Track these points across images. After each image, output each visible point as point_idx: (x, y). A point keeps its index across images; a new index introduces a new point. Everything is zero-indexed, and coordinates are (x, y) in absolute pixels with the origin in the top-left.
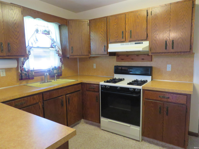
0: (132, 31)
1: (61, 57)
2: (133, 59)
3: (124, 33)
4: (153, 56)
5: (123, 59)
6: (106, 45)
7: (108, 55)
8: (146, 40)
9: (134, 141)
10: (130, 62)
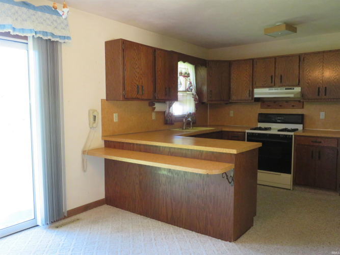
0: (283, 76)
1: (196, 102)
2: (281, 106)
3: (273, 77)
4: (305, 103)
5: (269, 106)
6: (251, 90)
7: (253, 101)
8: (298, 85)
9: (285, 190)
10: (278, 110)
